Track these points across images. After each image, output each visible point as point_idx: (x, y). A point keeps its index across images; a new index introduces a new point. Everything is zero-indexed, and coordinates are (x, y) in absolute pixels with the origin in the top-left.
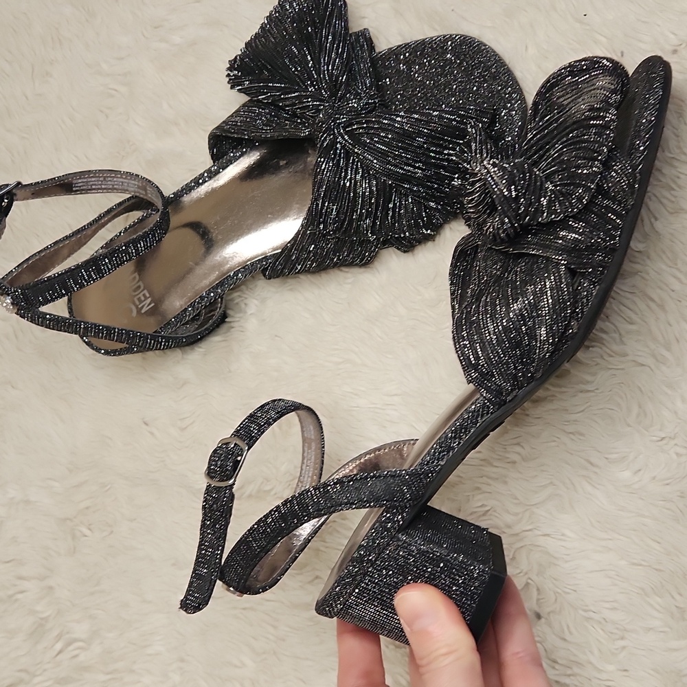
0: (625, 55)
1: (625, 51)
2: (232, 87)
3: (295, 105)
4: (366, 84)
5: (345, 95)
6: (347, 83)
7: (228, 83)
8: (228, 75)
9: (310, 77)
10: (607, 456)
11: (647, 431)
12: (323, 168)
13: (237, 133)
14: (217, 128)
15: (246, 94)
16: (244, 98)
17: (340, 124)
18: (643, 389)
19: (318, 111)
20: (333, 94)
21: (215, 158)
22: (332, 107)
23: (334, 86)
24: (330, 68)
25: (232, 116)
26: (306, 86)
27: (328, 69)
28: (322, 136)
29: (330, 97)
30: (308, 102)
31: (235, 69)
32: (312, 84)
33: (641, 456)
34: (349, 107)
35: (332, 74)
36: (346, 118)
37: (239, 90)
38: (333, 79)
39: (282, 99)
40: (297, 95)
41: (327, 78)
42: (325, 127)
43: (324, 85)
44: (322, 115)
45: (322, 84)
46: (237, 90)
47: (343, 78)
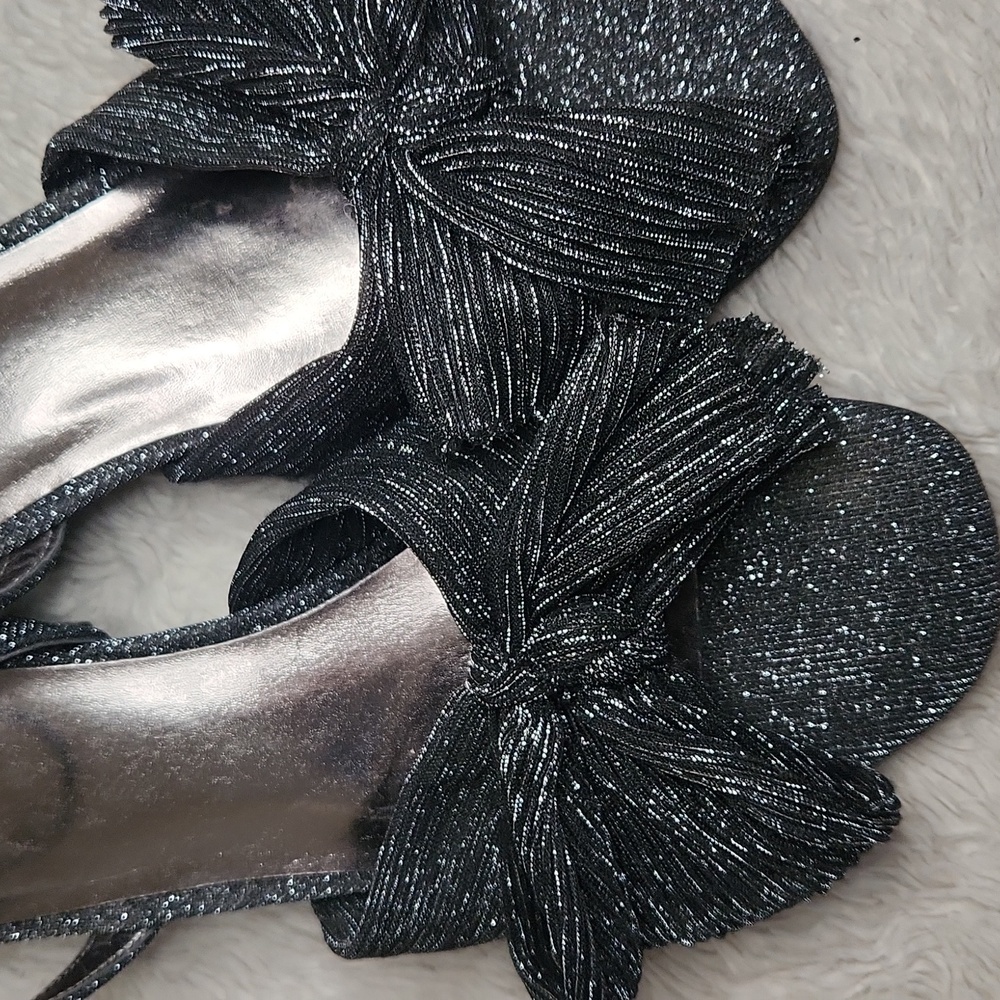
2: (117, 42)
3: (287, 95)
4: (462, 39)
5: (412, 70)
6: (422, 42)
7: (107, 29)
8: (106, 10)
15: (151, 59)
19: (346, 115)
20: (384, 69)
22: (382, 104)
23: (387, 48)
27: (372, 4)
29: (375, 77)
34: (426, 104)
35: (384, 16)
36: (421, 134)
37: (133, 50)
38: (384, 30)
39: (249, 82)
40: (291, 72)
41: (370, 27)
42: (367, 157)
43: (360, 42)
44: (359, 126)
45: (356, 42)
46: (131, 48)
47: (410, 29)
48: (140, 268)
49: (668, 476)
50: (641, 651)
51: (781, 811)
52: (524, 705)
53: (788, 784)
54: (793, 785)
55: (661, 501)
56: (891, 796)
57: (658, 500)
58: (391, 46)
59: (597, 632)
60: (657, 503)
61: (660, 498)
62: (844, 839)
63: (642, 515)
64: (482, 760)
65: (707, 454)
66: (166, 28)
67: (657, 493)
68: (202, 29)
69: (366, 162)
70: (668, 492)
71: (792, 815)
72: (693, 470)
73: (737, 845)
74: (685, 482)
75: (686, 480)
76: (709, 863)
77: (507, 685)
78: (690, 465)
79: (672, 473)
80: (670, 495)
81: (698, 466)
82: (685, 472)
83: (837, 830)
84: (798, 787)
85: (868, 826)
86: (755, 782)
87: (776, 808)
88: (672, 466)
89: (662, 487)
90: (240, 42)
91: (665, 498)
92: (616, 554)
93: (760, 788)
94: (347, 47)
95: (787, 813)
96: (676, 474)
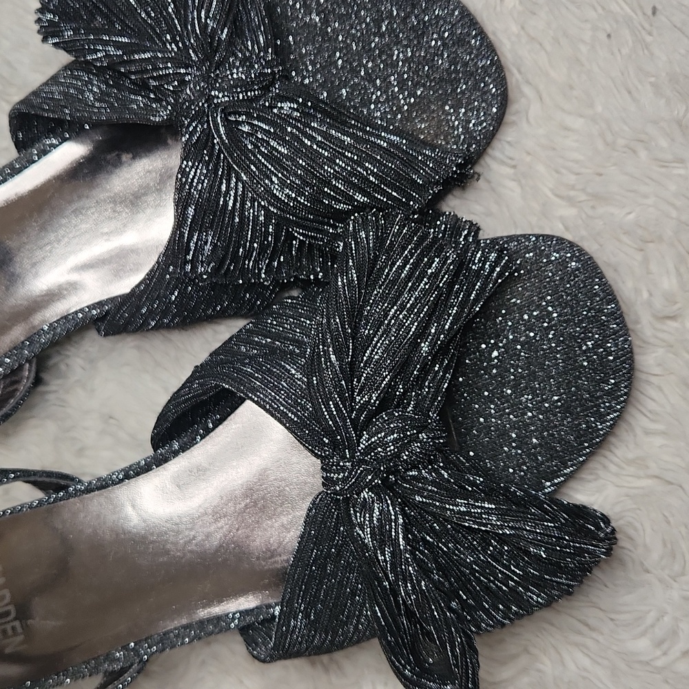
0: (658, 13)
1: (659, 7)
2: (45, 40)
3: (147, 71)
4: (258, 43)
5: (226, 59)
6: (230, 41)
7: (39, 32)
8: (39, 21)
9: (171, 29)
10: (613, 616)
11: (675, 581)
12: (191, 177)
13: (53, 112)
14: (22, 102)
15: (67, 51)
16: (65, 58)
17: (217, 105)
18: (671, 519)
19: (183, 83)
20: (208, 57)
21: (20, 145)
22: (205, 78)
23: (209, 45)
24: (203, 15)
25: (46, 84)
26: (164, 44)
27: (199, 18)
28: (189, 125)
29: (202, 62)
30: (167, 68)
31: (50, 11)
32: (174, 40)
33: (666, 619)
34: (233, 79)
35: (206, 25)
36: (229, 97)
37: (55, 45)
38: (207, 33)
39: (124, 63)
40: (150, 56)
41: (198, 32)
42: (195, 109)
43: (193, 42)
44: (190, 90)
45: (190, 41)
46: (53, 44)
47: (222, 32)
48: (75, 197)
49: (406, 305)
50: (433, 439)
51: (544, 543)
52: (367, 490)
53: (546, 524)
54: (549, 524)
55: (409, 322)
56: (610, 525)
57: (406, 322)
58: (211, 44)
59: (403, 430)
60: (407, 324)
61: (407, 321)
62: (585, 557)
63: (401, 335)
64: (338, 541)
65: (423, 282)
66: (76, 31)
67: (404, 318)
68: (97, 31)
69: (193, 113)
70: (410, 315)
71: (551, 544)
72: (420, 296)
73: (515, 570)
74: (417, 305)
75: (418, 304)
76: (497, 585)
77: (353, 478)
78: (417, 293)
79: (408, 302)
80: (412, 316)
81: (422, 292)
82: (415, 298)
83: (580, 552)
84: (552, 525)
85: (599, 548)
86: (524, 524)
87: (540, 541)
88: (406, 298)
89: (406, 313)
90: (120, 40)
91: (410, 319)
92: (395, 365)
93: (528, 528)
94: (184, 43)
95: (547, 543)
96: (411, 302)
